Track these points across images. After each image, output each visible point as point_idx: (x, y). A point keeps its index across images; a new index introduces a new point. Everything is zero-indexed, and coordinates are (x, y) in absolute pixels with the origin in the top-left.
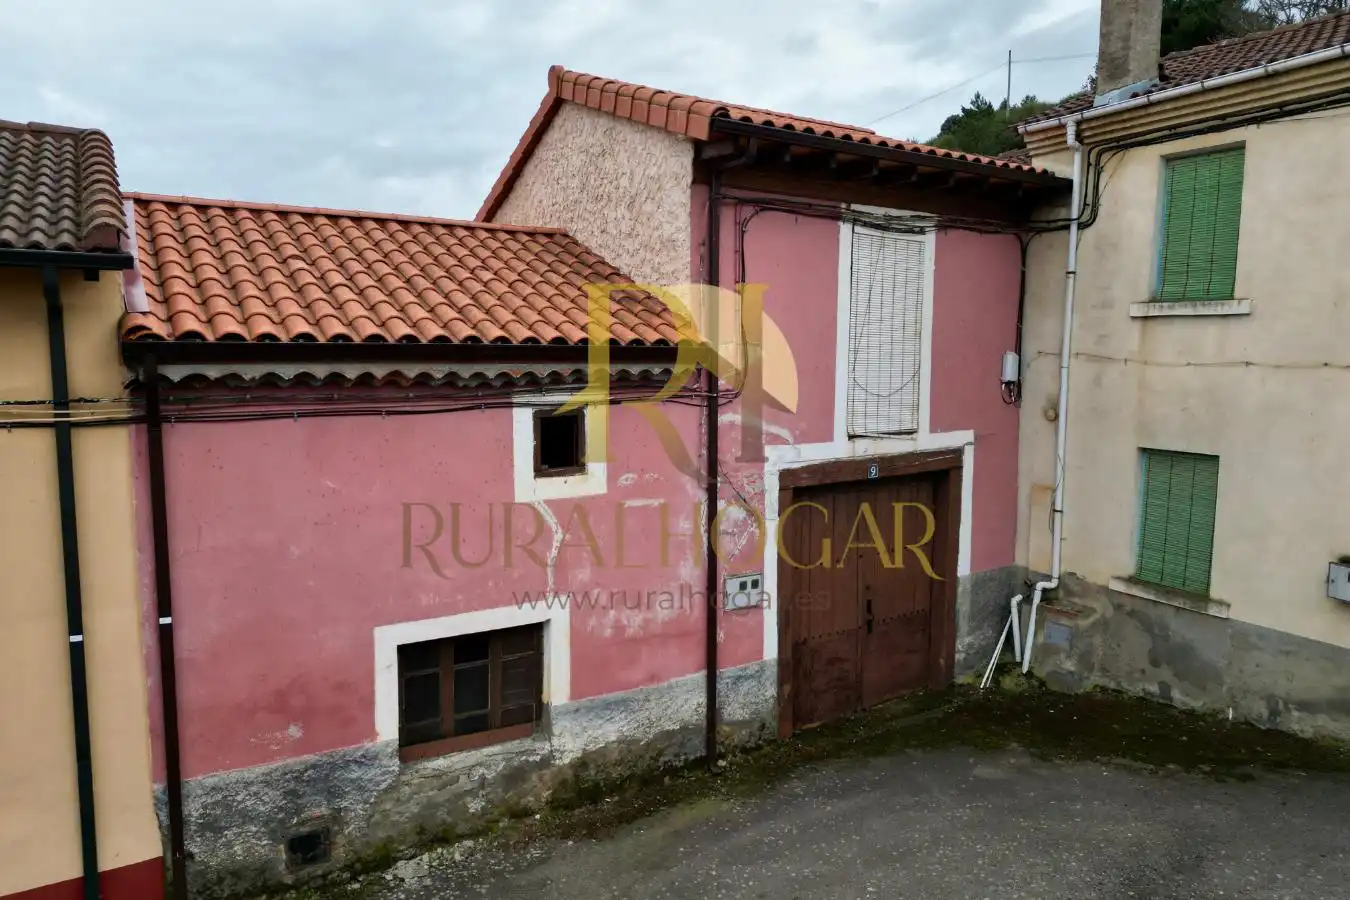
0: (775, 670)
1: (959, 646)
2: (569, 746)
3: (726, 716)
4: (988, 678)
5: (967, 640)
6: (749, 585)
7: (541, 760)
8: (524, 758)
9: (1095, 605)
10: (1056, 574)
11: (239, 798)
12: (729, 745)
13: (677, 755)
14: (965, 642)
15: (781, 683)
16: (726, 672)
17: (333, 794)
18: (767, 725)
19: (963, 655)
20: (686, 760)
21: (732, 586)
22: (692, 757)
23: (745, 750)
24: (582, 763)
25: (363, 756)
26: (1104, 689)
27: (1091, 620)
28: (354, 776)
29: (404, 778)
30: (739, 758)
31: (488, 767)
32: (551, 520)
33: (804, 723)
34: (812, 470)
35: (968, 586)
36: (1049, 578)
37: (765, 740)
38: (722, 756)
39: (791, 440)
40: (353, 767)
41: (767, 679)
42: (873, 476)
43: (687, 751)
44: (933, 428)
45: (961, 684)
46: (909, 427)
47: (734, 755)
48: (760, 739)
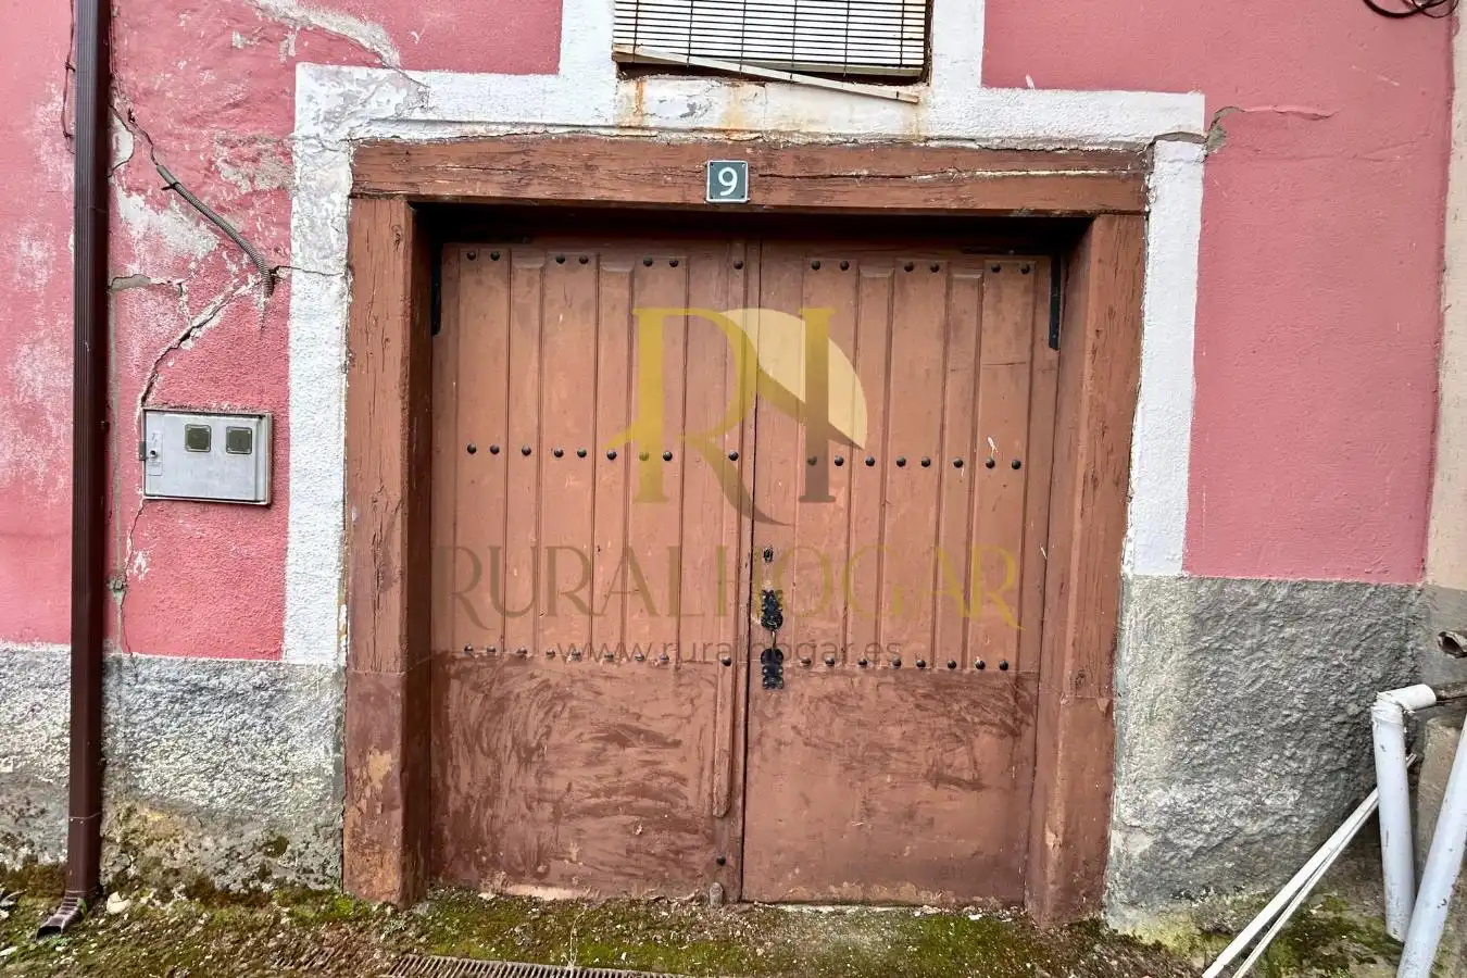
0: (330, 699)
1: (1122, 810)
3: (148, 783)
4: (1245, 954)
5: (1159, 798)
6: (219, 441)
12: (157, 862)
15: (353, 742)
18: (296, 844)
19: (1142, 844)
21: (166, 432)
22: (46, 859)
23: (201, 890)
30: (178, 906)
34: (479, 150)
35: (1177, 620)
37: (280, 883)
38: (122, 884)
39: (393, 56)
41: (299, 717)
42: (725, 197)
43: (36, 837)
44: (997, 74)
45: (1129, 942)
46: (888, 55)
47: (165, 895)
48: (264, 874)
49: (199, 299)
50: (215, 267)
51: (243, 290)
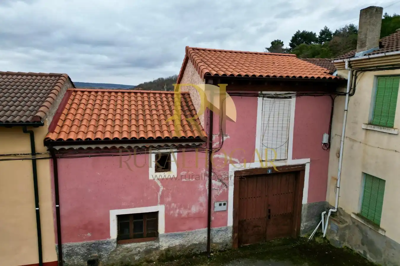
0: (232, 229)
1: (302, 225)
2: (164, 245)
3: (214, 241)
4: (312, 237)
5: (305, 224)
6: (222, 204)
7: (156, 248)
8: (151, 247)
9: (347, 220)
10: (336, 207)
11: (75, 249)
12: (215, 249)
13: (198, 251)
14: (304, 225)
15: (234, 233)
16: (214, 229)
17: (99, 251)
18: (228, 244)
19: (303, 228)
20: (200, 252)
21: (217, 204)
22: (202, 252)
23: (220, 251)
24: (168, 250)
25: (107, 242)
26: (348, 248)
27: (345, 225)
28: (104, 247)
29: (118, 249)
30: (218, 253)
31: (141, 248)
32: (159, 184)
33: (244, 244)
34: (247, 171)
35: (306, 207)
36: (334, 208)
37: (227, 249)
38: (212, 252)
39: (239, 162)
40: (104, 244)
41: (229, 231)
42: (269, 173)
43: (201, 250)
44: (294, 158)
45: (302, 237)
46: (284, 158)
47: (216, 252)
48: (226, 248)
49: (220, 190)
50: (222, 186)
51: (224, 188)
